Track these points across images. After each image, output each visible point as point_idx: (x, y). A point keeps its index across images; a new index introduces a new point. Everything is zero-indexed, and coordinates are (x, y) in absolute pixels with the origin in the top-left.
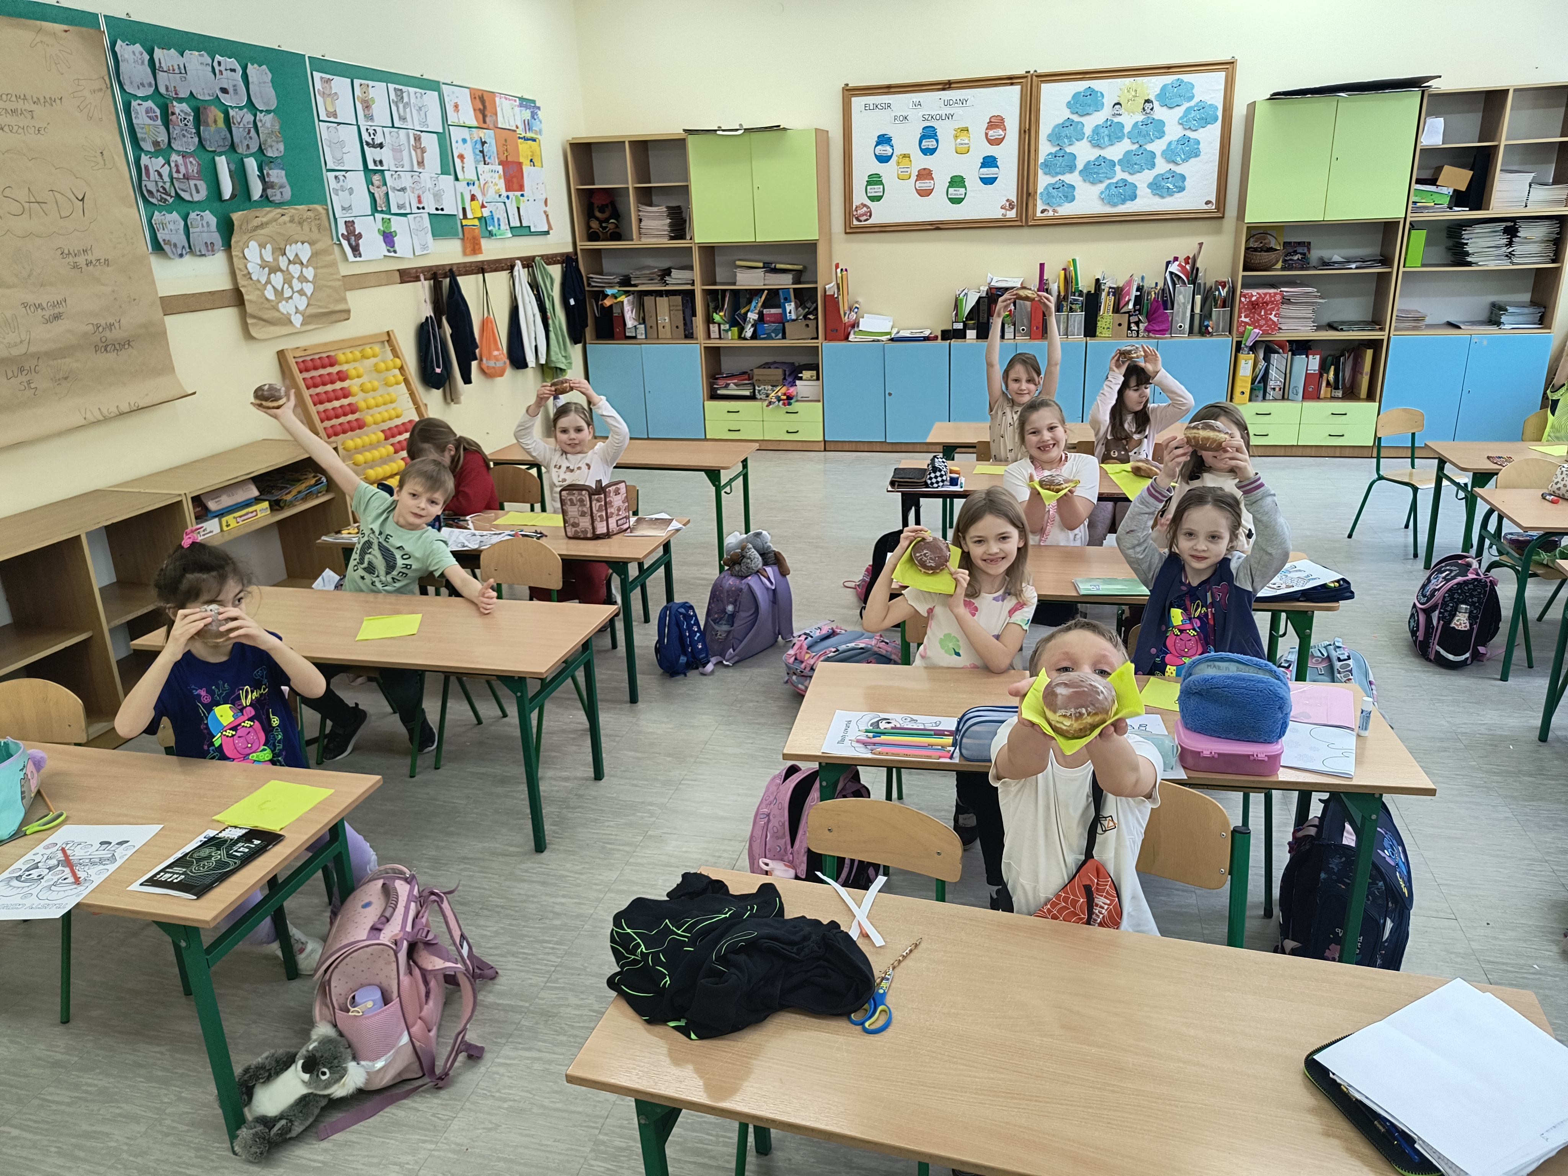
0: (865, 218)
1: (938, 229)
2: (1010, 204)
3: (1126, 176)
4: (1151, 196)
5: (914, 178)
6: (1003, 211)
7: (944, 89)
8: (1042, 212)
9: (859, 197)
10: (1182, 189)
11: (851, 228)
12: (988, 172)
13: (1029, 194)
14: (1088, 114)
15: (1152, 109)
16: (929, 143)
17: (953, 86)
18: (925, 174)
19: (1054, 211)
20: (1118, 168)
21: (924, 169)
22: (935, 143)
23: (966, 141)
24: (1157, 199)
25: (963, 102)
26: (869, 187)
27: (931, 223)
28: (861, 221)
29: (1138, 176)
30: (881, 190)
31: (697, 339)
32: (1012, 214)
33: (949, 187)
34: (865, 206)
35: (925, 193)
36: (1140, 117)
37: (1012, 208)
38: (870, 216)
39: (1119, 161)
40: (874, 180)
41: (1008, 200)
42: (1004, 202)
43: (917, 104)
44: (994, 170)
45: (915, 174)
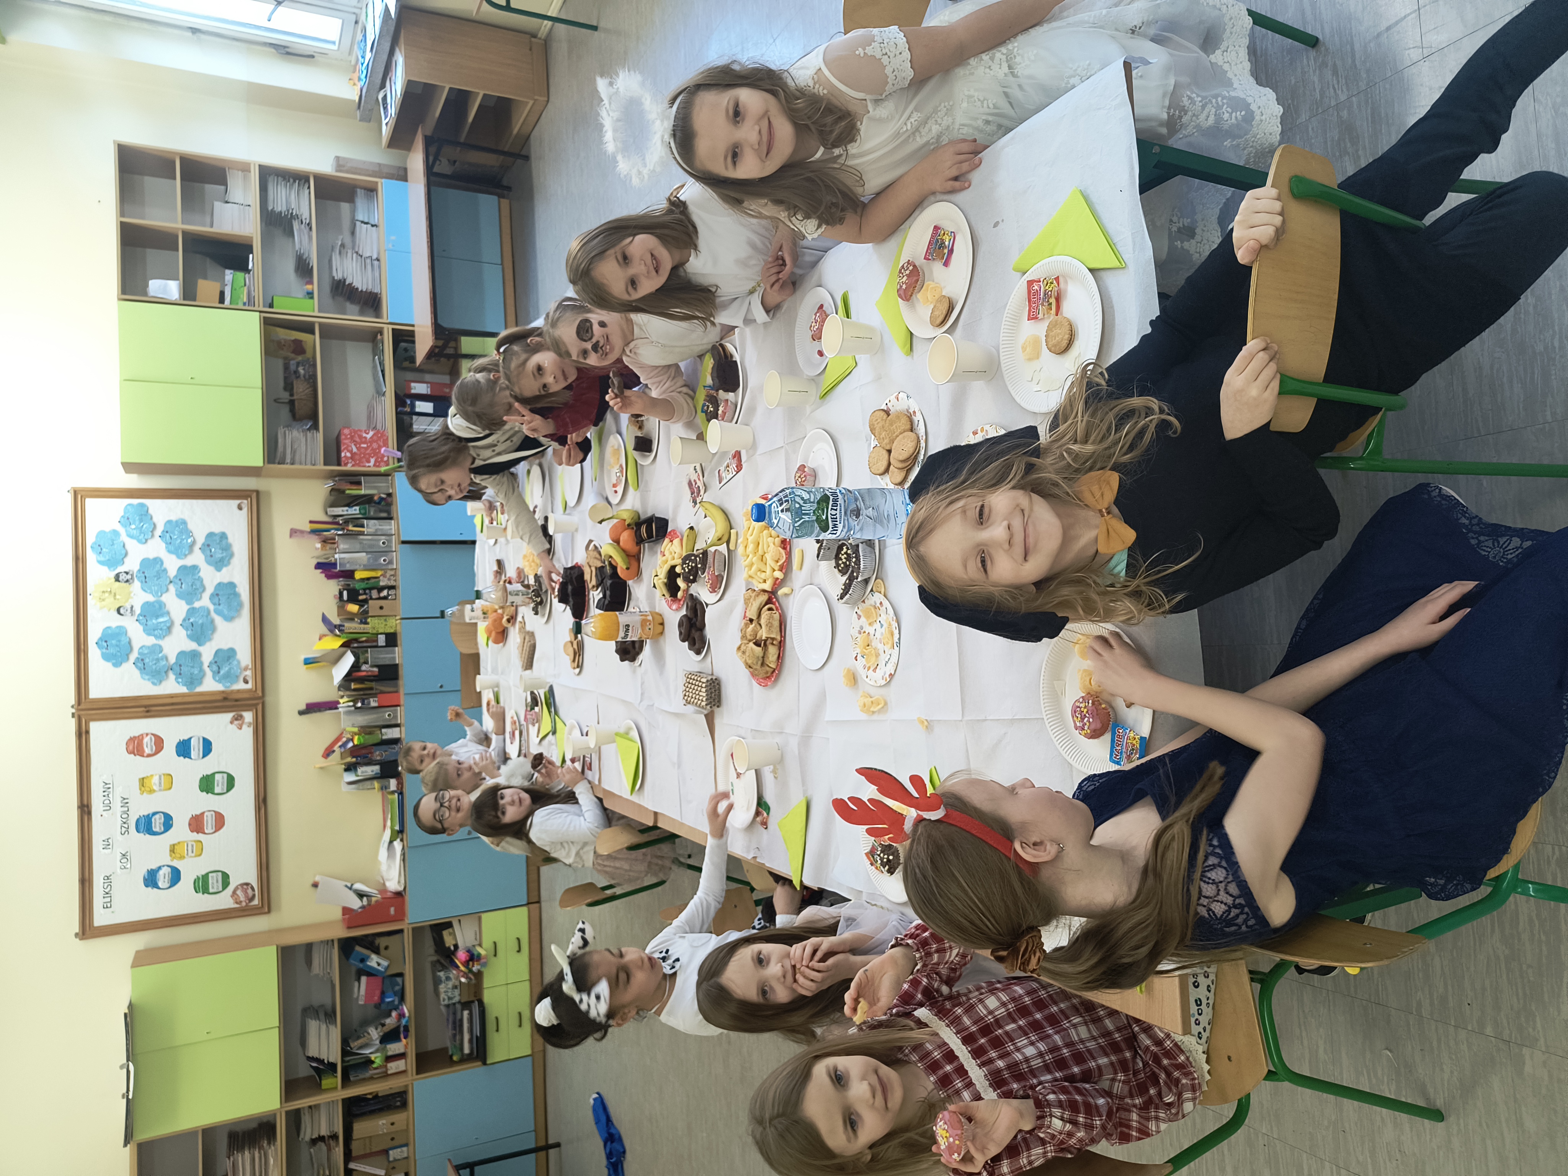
1: (265, 800)
2: (237, 719)
3: (206, 596)
4: (230, 567)
5: (200, 837)
6: (244, 727)
7: (89, 813)
8: (246, 682)
10: (223, 536)
12: (196, 748)
13: (225, 699)
14: (130, 643)
15: (127, 573)
16: (157, 823)
17: (85, 803)
18: (196, 824)
19: (246, 669)
20: (197, 605)
21: (190, 825)
22: (157, 816)
23: (157, 777)
24: (235, 561)
25: (107, 788)
26: (211, 890)
27: (258, 809)
29: (206, 582)
30: (214, 874)
31: (407, 1086)
32: (248, 716)
33: (213, 793)
34: (234, 892)
35: (220, 821)
36: (137, 584)
37: (241, 716)
39: (188, 603)
40: (202, 885)
41: (231, 723)
42: (233, 727)
43: (107, 843)
44: (193, 742)
45: (195, 836)
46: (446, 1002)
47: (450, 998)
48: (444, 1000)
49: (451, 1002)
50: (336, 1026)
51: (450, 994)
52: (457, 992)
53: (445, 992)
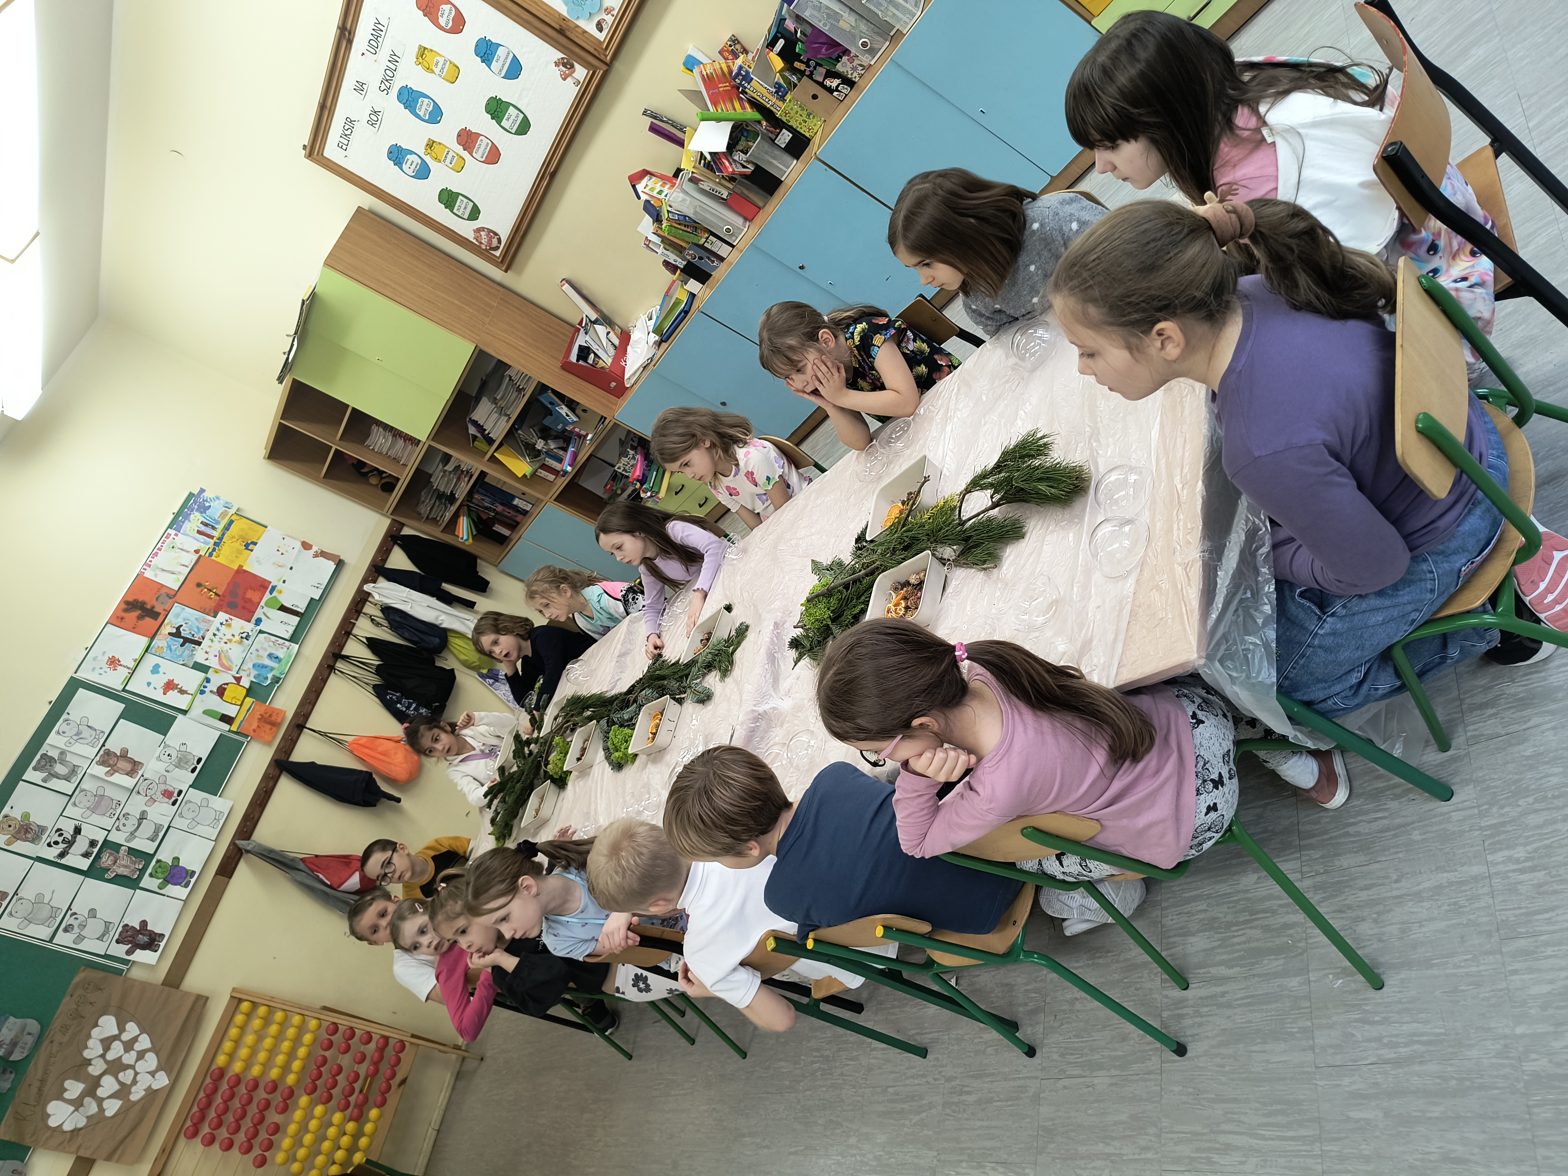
0: (495, 242)
1: (553, 175)
2: (564, 65)
5: (465, 154)
6: (570, 80)
7: (350, 42)
8: (600, 28)
9: (466, 229)
11: (502, 262)
12: (500, 61)
13: (561, 32)
16: (424, 107)
17: (348, 27)
18: (467, 139)
19: (608, 12)
21: (459, 135)
22: (426, 101)
23: (441, 61)
25: (378, 32)
26: (455, 211)
27: (541, 177)
28: (497, 248)
30: (465, 200)
32: (581, 72)
33: (499, 123)
34: (478, 230)
35: (493, 156)
37: (572, 66)
38: (496, 234)
40: (448, 198)
41: (557, 64)
42: (556, 72)
43: (360, 87)
44: (501, 52)
45: (459, 149)
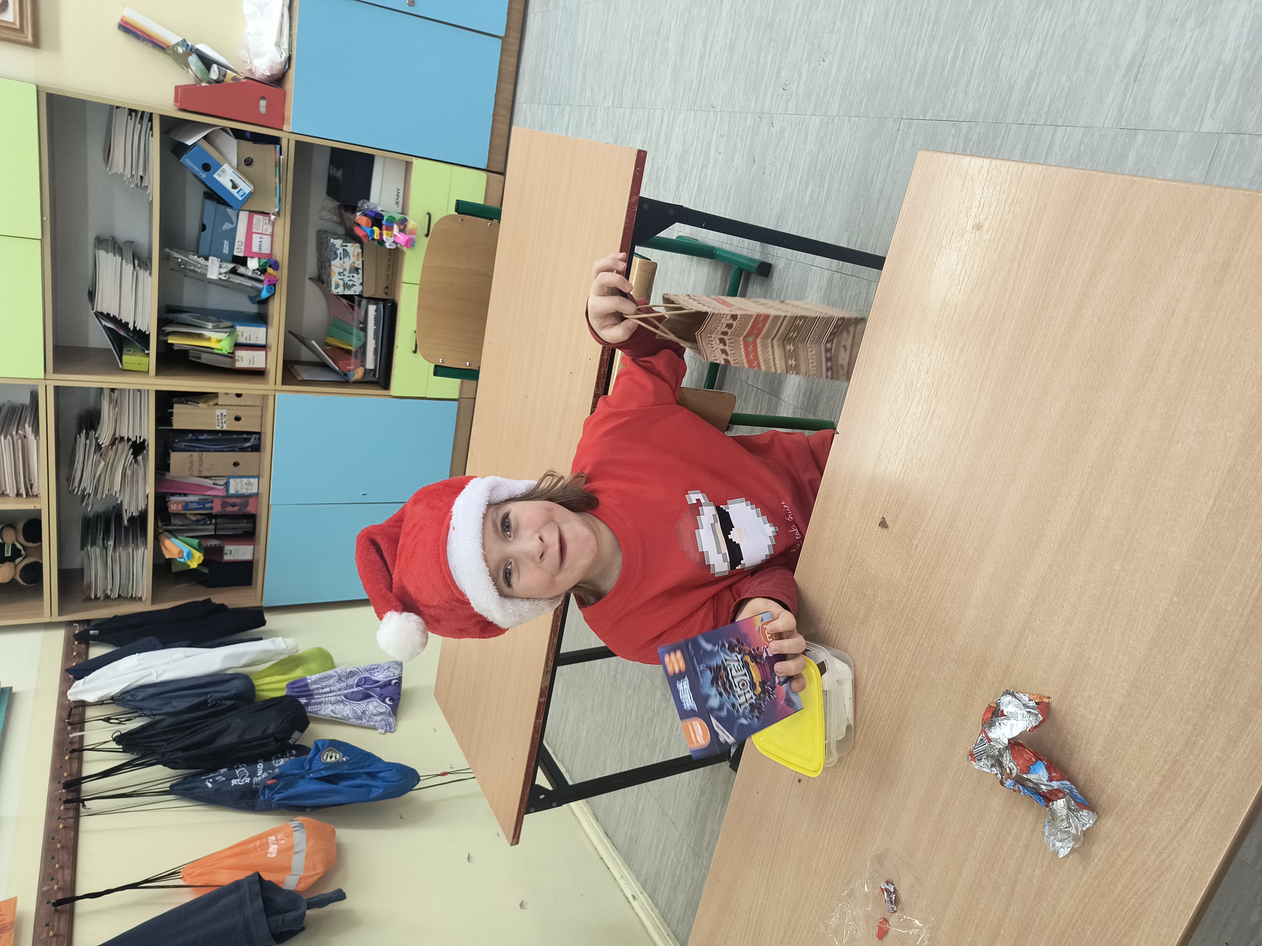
46: (340, 291)
47: (346, 286)
48: (337, 286)
49: (347, 292)
50: (150, 274)
51: (346, 279)
52: (357, 279)
53: (340, 274)
